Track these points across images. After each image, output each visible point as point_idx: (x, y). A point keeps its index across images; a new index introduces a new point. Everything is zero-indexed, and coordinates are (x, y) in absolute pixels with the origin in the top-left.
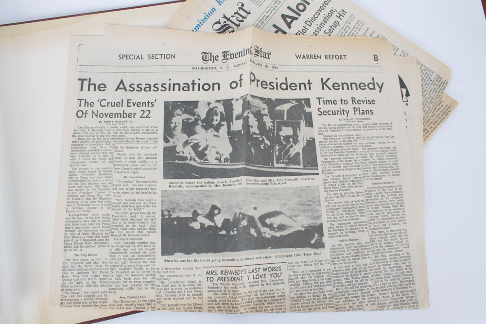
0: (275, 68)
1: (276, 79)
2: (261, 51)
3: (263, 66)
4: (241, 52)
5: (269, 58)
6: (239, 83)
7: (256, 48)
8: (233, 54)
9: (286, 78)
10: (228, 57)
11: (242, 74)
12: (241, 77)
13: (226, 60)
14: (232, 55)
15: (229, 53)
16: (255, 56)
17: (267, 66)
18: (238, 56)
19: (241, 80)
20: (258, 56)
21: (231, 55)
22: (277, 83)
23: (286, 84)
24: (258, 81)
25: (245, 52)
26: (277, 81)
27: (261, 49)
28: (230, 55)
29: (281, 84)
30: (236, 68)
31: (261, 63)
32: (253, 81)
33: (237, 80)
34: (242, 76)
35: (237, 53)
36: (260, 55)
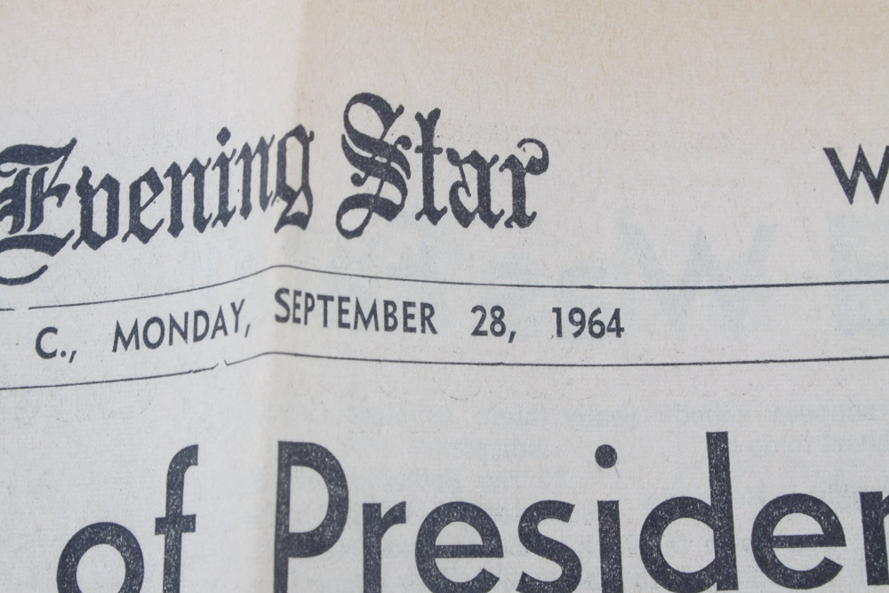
0: (589, 324)
1: (606, 456)
2: (428, 151)
3: (454, 317)
4: (197, 169)
5: (521, 218)
6: (153, 549)
7: (368, 123)
8: (110, 184)
9: (718, 444)
10: (61, 218)
11: (187, 457)
12: (175, 484)
13: (39, 258)
14: (100, 201)
15: (71, 176)
16: (353, 219)
17: (493, 322)
18: (157, 211)
19: (175, 523)
20: (390, 211)
21: (85, 191)
22: (609, 512)
23: (717, 513)
24: (378, 521)
25: (236, 172)
26: (607, 485)
27: (428, 123)
28: (73, 200)
29: (656, 523)
30: (136, 360)
31: (418, 294)
32: (315, 544)
33: (142, 518)
34: (191, 474)
35: (151, 177)
36: (415, 200)
